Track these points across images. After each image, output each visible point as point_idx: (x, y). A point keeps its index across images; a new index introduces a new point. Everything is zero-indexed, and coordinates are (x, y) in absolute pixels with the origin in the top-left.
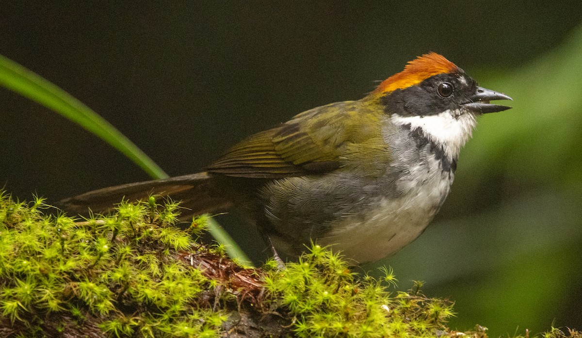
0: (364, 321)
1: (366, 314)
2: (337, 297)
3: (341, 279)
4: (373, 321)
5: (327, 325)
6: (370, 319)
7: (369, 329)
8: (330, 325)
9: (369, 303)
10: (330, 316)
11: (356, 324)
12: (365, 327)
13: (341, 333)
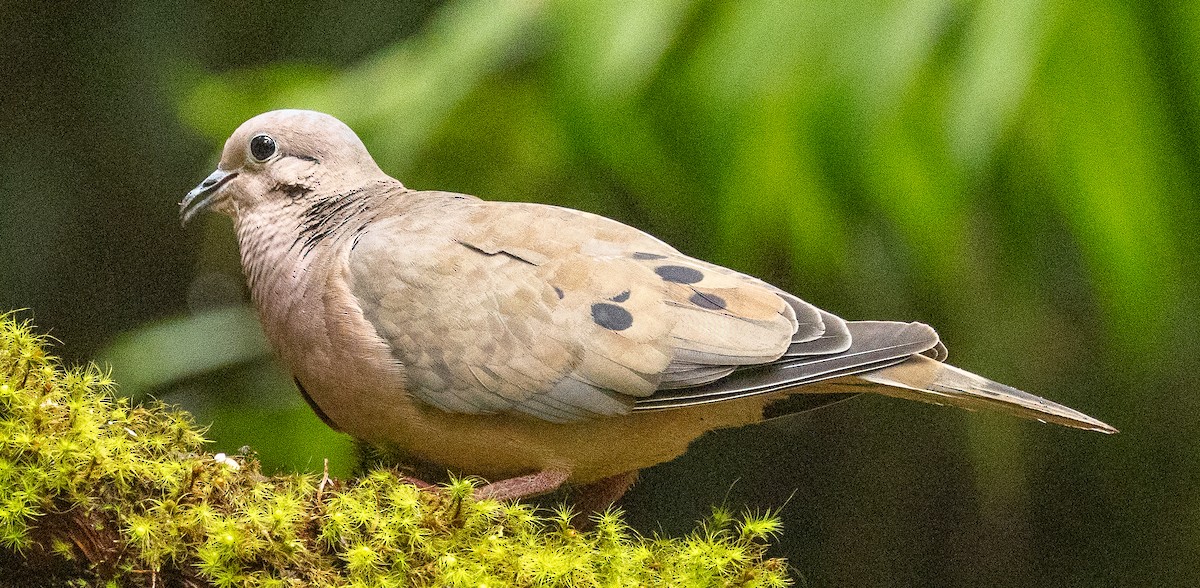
0: (65, 433)
1: (68, 423)
2: (22, 395)
3: (30, 366)
4: (78, 434)
5: (6, 439)
6: (74, 430)
7: (73, 446)
8: (10, 438)
9: (73, 405)
10: (11, 424)
11: (51, 437)
12: (65, 444)
13: (28, 452)
